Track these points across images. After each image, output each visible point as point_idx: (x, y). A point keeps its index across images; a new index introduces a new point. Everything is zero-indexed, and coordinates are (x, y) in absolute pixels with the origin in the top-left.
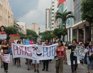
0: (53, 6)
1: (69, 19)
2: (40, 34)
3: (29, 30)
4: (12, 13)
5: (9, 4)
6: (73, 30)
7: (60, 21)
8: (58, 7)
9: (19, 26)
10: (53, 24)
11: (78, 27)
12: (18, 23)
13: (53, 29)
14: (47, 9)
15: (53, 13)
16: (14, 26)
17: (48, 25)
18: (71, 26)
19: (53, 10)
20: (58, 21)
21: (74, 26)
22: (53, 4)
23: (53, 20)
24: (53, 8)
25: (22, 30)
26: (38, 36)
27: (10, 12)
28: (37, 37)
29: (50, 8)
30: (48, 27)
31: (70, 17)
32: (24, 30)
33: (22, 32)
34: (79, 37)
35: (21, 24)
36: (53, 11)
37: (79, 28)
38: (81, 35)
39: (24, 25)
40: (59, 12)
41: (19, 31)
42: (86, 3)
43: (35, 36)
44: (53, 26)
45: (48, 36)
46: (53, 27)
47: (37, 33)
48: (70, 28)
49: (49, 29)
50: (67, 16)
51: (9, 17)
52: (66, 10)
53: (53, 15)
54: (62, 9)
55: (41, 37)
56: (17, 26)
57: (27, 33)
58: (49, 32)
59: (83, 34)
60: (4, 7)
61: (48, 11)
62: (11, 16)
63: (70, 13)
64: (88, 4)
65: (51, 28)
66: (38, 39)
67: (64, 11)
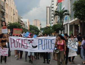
0: (53, 4)
1: (66, 16)
2: (41, 29)
3: (31, 26)
4: (16, 11)
6: (70, 26)
7: (58, 18)
8: (57, 5)
9: (22, 22)
10: (52, 20)
11: (74, 23)
12: (21, 19)
13: (52, 25)
14: (47, 7)
15: (53, 11)
16: (19, 22)
17: (48, 22)
19: (53, 8)
21: (70, 22)
23: (52, 17)
24: (52, 6)
25: (26, 25)
26: (40, 31)
27: (15, 10)
29: (50, 6)
31: (66, 14)
32: (27, 25)
33: (25, 27)
34: (75, 31)
35: (24, 20)
36: (52, 9)
38: (77, 30)
39: (27, 21)
40: (57, 10)
41: (23, 26)
42: (78, 3)
43: (37, 31)
44: (52, 22)
45: (48, 31)
47: (39, 28)
48: (67, 23)
49: (49, 25)
50: (64, 14)
51: (14, 14)
52: (64, 8)
54: (61, 7)
55: (42, 32)
56: (21, 22)
57: (30, 28)
58: (49, 27)
60: (9, 5)
61: (48, 8)
62: (16, 14)
63: (66, 11)
64: (79, 4)
65: (51, 24)
66: (40, 34)
67: (62, 9)
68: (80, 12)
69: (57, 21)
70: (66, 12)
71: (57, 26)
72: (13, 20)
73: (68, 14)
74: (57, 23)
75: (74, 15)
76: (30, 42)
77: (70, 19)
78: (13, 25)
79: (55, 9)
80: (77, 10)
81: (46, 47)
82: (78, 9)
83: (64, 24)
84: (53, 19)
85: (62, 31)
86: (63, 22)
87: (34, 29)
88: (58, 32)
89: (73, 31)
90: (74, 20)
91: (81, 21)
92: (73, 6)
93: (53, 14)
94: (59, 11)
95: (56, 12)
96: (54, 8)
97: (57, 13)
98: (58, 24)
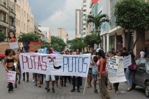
0: (85, 6)
1: (103, 23)
2: (68, 42)
3: (54, 37)
4: (32, 16)
5: (28, 4)
6: (110, 37)
7: (92, 26)
8: (90, 7)
9: (41, 31)
10: (84, 29)
11: (116, 33)
12: (39, 28)
13: (84, 36)
14: (77, 10)
15: (85, 15)
16: (35, 32)
17: (78, 31)
18: (108, 32)
19: (85, 11)
20: (91, 25)
21: (110, 31)
22: (85, 4)
23: (84, 24)
24: (84, 8)
25: (45, 37)
26: (66, 45)
27: (29, 15)
28: (64, 45)
29: (81, 9)
30: (78, 33)
31: (104, 21)
32: (48, 37)
33: (45, 40)
34: (117, 45)
35: (43, 29)
36: (84, 13)
37: (118, 35)
38: (119, 43)
39: (47, 31)
40: (92, 15)
41: (42, 38)
42: (121, 5)
43: (62, 45)
44: (84, 31)
45: (78, 44)
46: (84, 33)
47: (65, 41)
48: (106, 34)
49: (79, 36)
50: (101, 20)
51: (28, 21)
52: (101, 11)
53: (84, 17)
54: (96, 11)
55: (70, 46)
56: (39, 32)
57: (52, 41)
58: (79, 39)
59: (122, 42)
60: (22, 8)
61: (78, 12)
62: (31, 20)
63: (104, 16)
64: (123, 7)
65: (82, 34)
66: (66, 49)
67: (98, 13)
68: (124, 17)
69: (92, 30)
70: (104, 18)
71: (91, 37)
72: (28, 29)
73: (108, 21)
74: (91, 34)
75: (116, 22)
76: (50, 60)
77: (109, 28)
78: (27, 37)
79: (87, 13)
80: (119, 15)
81: (74, 68)
82: (121, 14)
83: (101, 35)
84: (85, 27)
85: (98, 44)
86: (100, 32)
87: (57, 42)
88: (93, 47)
89: (114, 45)
90: (115, 29)
91: (126, 31)
92: (114, 9)
93: (85, 20)
94: (94, 16)
95: (90, 17)
96: (87, 11)
97: (91, 19)
98: (93, 35)
